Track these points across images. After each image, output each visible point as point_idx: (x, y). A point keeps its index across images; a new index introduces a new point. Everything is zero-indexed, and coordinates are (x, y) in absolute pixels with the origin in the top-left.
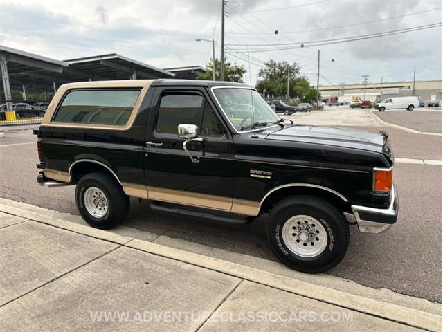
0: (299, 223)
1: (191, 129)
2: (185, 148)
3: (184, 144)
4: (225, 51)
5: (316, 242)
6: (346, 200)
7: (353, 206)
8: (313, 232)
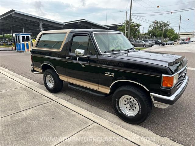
0: (127, 99)
1: (82, 51)
2: (77, 60)
3: (77, 58)
4: (131, 16)
5: (134, 109)
6: (148, 90)
7: (151, 93)
8: (134, 104)
